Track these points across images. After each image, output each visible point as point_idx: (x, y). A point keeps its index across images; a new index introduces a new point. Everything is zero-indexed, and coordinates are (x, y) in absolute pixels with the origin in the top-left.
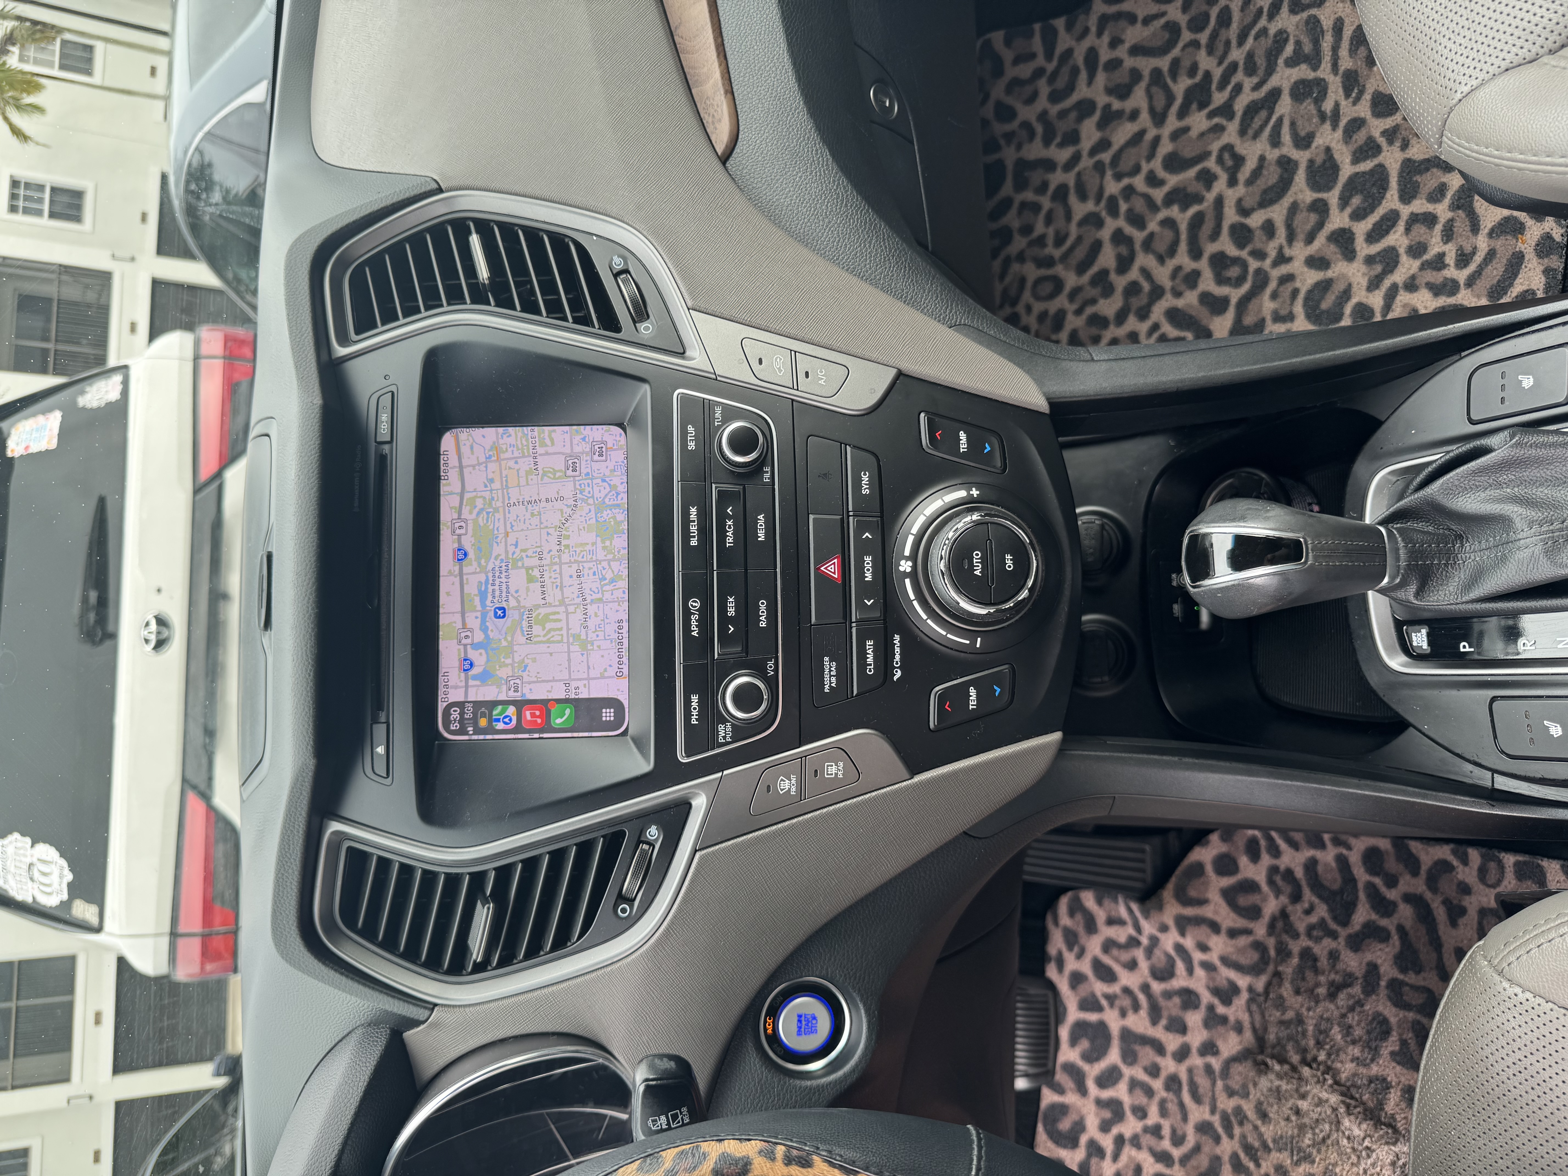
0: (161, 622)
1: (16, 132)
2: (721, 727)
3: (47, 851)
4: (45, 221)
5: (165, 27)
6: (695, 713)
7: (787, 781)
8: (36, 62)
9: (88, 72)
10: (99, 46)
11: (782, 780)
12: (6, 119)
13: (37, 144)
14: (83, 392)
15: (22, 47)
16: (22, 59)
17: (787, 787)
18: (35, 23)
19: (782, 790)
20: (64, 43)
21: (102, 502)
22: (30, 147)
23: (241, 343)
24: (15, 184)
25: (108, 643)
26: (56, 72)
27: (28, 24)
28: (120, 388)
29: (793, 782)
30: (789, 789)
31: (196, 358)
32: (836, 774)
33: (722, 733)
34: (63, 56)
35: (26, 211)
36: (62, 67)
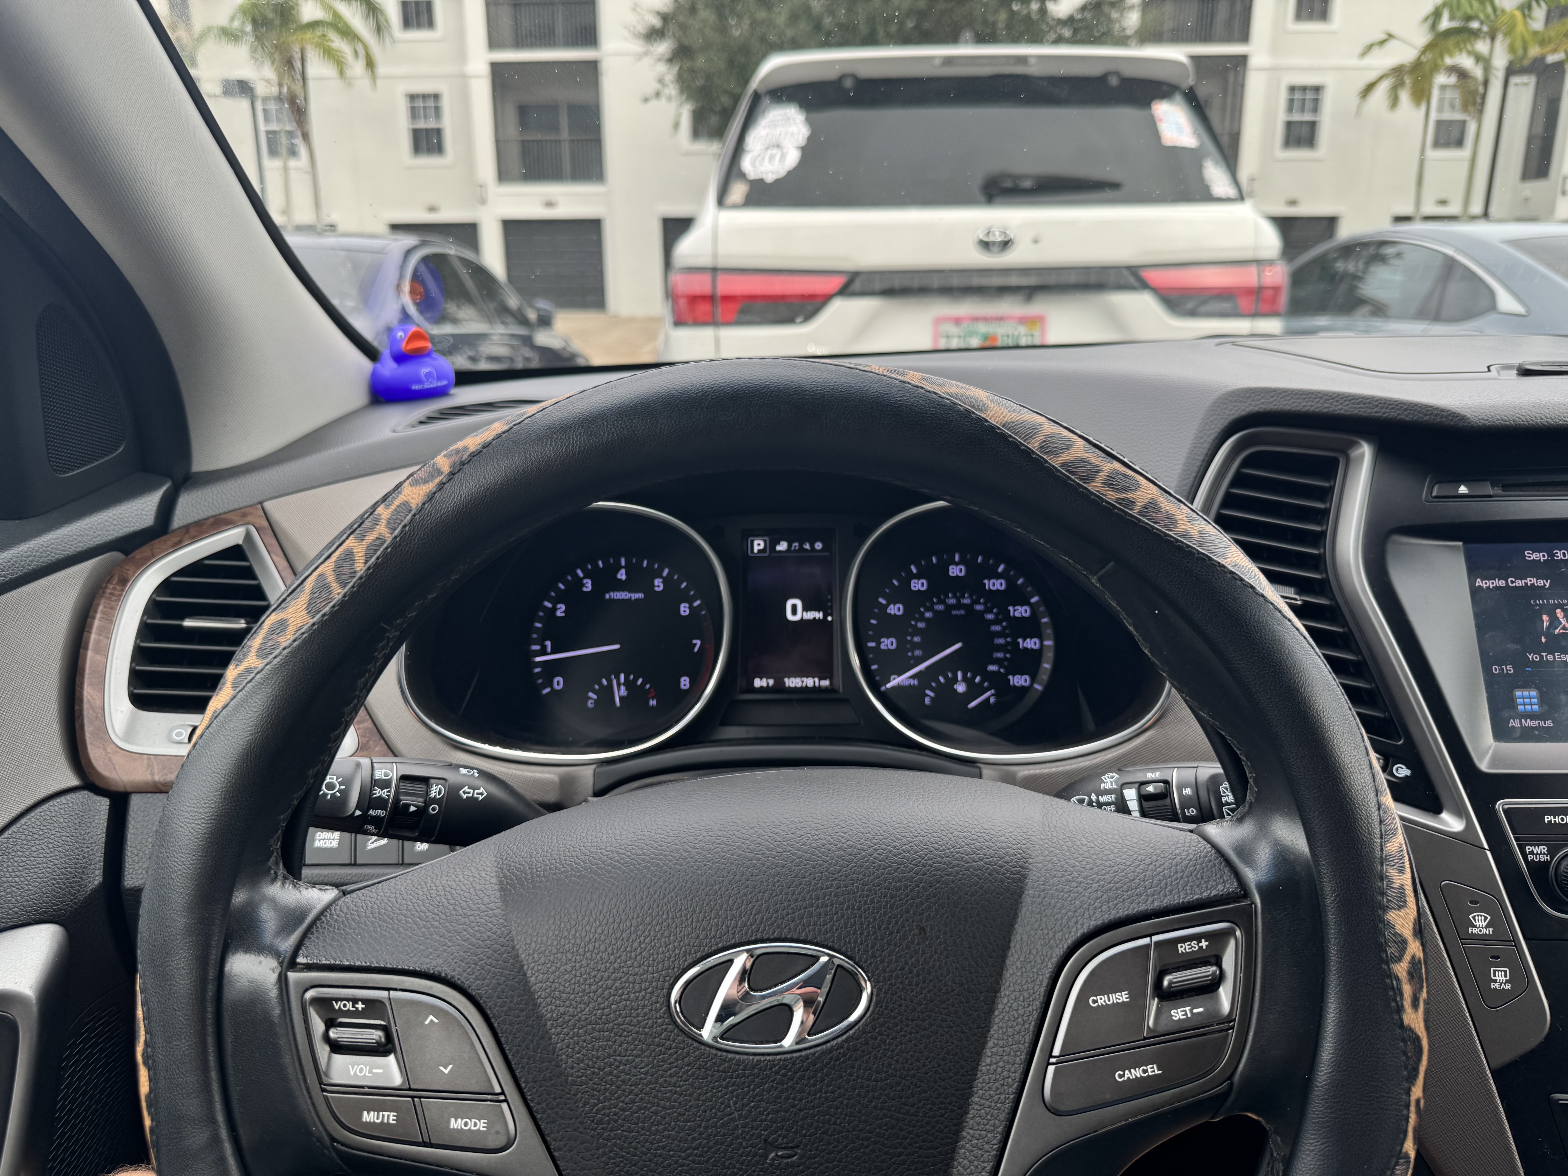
0: (1006, 244)
1: (1369, 88)
2: (1543, 849)
3: (792, 158)
4: (1282, 117)
5: (1493, 210)
6: (1558, 819)
7: (1485, 924)
8: (1441, 101)
9: (1437, 144)
10: (1465, 153)
11: (1486, 918)
12: (1381, 78)
13: (1359, 107)
14: (1217, 163)
15: (1454, 87)
16: (1443, 88)
17: (1477, 924)
18: (1484, 97)
19: (1474, 918)
20: (1464, 123)
21: (1115, 186)
22: (1355, 100)
23: (1274, 300)
24: (1317, 89)
25: (982, 198)
26: (1434, 116)
27: (1481, 89)
28: (1223, 196)
29: (1484, 931)
30: (1475, 926)
31: (1258, 262)
32: (1495, 981)
33: (1536, 850)
34: (1451, 123)
35: (1291, 101)
36: (1439, 123)
